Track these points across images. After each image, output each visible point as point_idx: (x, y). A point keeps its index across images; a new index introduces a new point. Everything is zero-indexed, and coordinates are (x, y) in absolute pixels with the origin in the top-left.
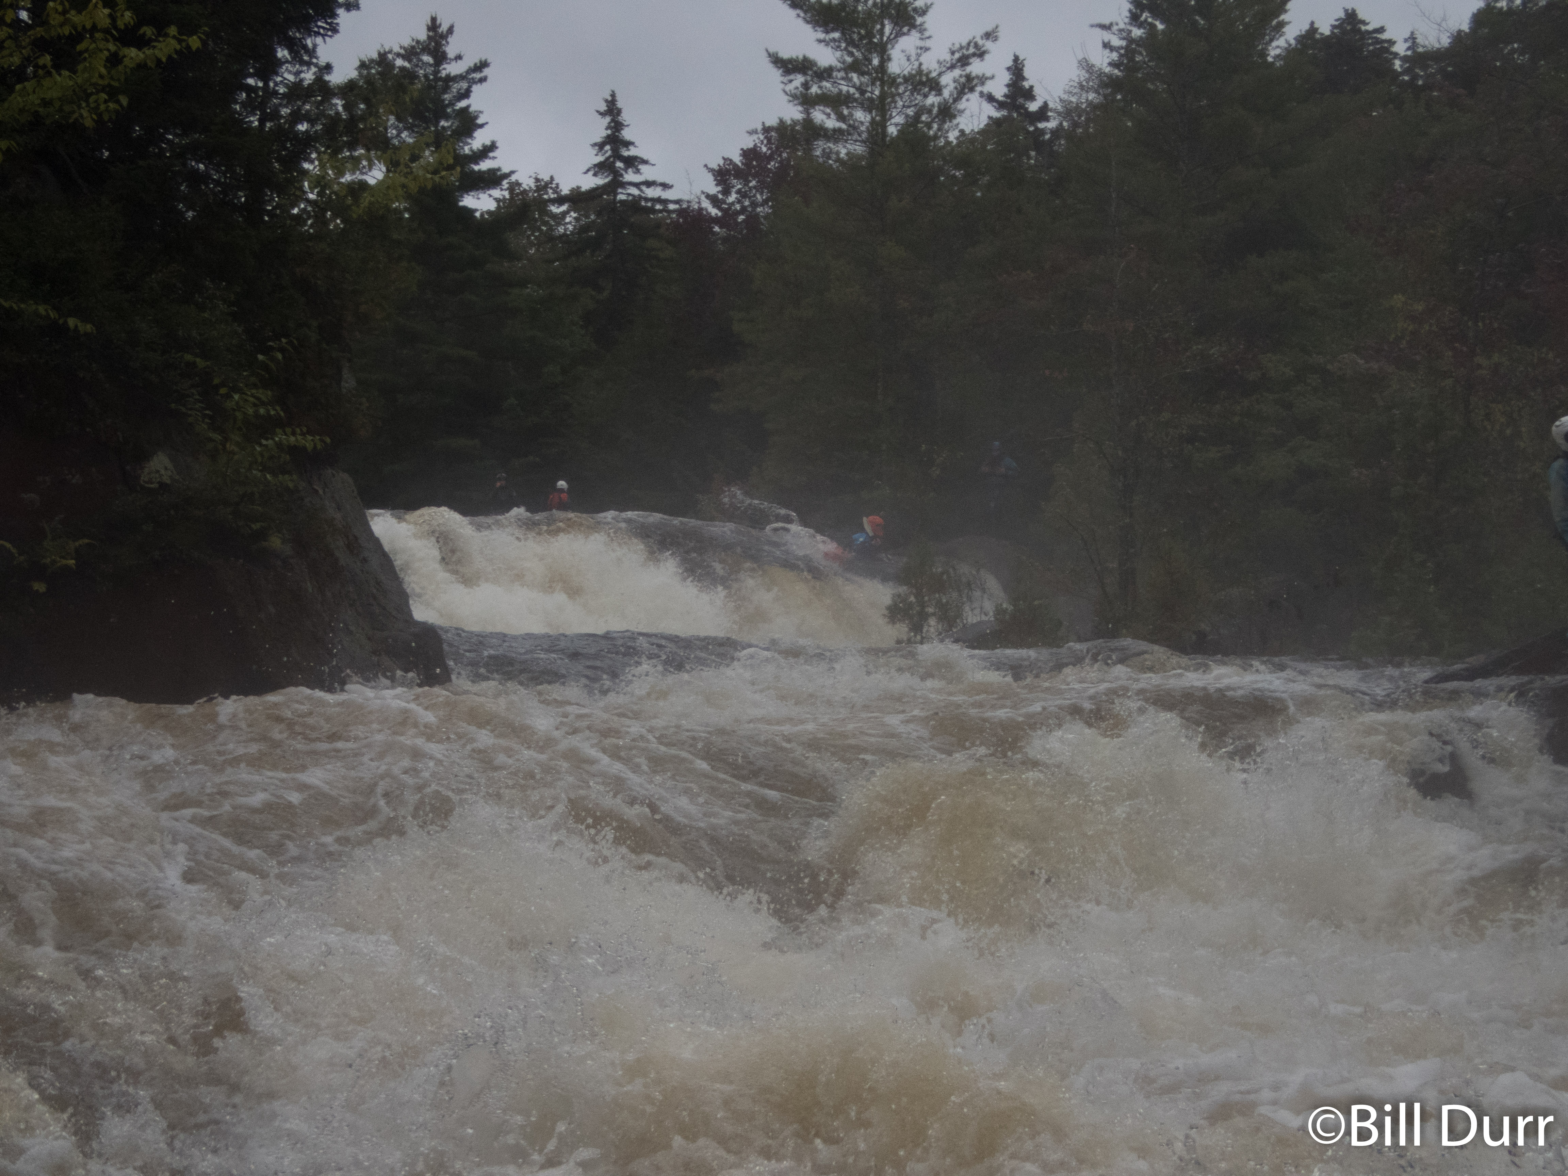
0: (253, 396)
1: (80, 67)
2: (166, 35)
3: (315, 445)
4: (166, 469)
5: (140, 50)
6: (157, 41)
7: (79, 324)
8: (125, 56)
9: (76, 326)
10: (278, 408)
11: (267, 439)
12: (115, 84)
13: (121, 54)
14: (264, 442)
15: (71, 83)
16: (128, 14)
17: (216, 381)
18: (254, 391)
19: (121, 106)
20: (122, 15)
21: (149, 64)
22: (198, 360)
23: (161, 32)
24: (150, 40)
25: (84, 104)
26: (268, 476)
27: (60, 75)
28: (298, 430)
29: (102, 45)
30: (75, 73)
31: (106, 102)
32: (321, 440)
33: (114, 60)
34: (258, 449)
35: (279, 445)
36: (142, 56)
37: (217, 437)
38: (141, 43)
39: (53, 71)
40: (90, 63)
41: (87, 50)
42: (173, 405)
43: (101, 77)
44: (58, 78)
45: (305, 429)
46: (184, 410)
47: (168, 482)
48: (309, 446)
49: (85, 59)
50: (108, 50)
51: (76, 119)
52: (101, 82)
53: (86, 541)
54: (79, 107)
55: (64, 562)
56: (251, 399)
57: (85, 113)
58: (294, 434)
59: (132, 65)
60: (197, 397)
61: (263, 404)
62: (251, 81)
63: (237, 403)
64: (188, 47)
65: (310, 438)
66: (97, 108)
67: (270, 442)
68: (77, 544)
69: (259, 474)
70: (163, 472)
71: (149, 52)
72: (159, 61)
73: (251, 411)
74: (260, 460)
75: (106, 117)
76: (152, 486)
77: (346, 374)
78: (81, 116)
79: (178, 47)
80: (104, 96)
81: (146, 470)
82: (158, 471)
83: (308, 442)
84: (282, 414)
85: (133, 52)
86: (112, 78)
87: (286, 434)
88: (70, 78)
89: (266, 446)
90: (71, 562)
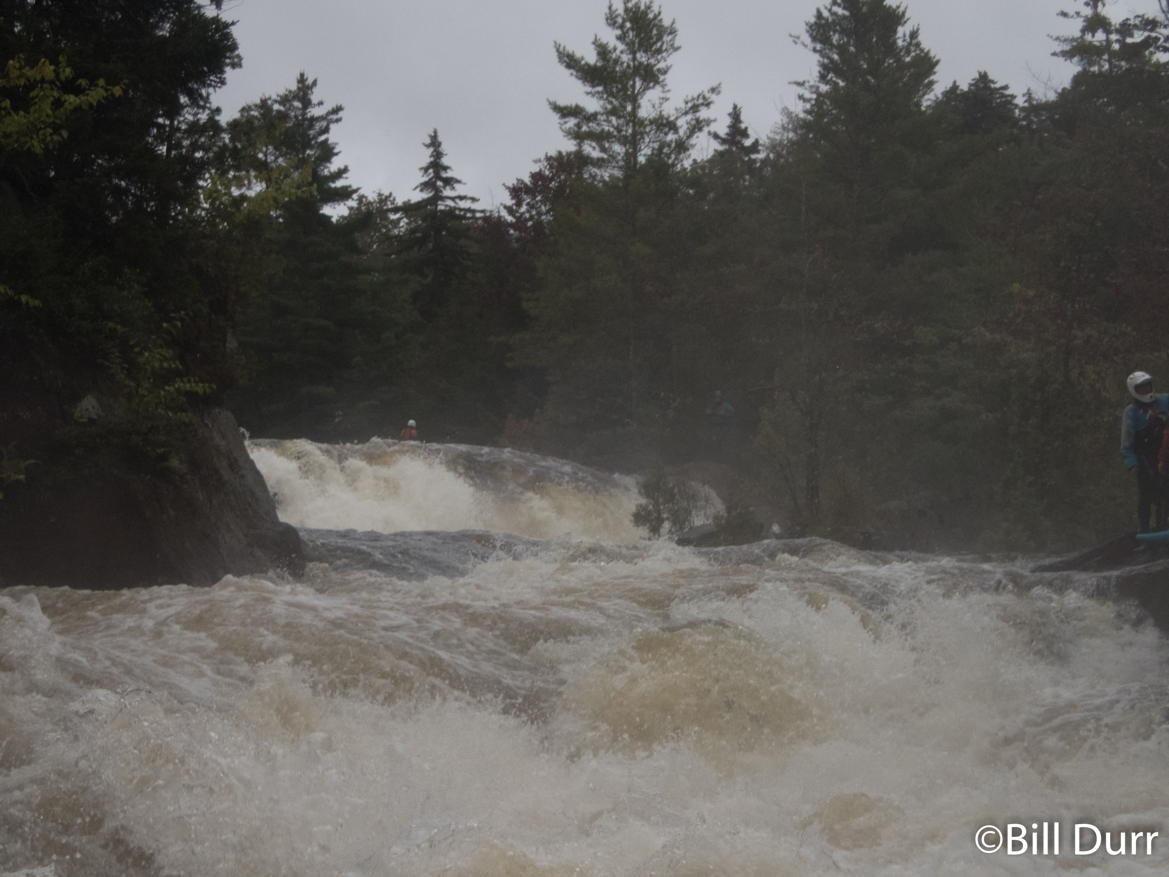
0: (158, 353)
1: (32, 109)
2: (97, 85)
3: (205, 392)
4: (94, 407)
5: (77, 95)
6: (89, 89)
7: (30, 300)
8: (65, 101)
9: (27, 302)
10: (178, 363)
11: (169, 386)
12: (58, 121)
13: (63, 99)
14: (167, 388)
15: (25, 121)
16: (68, 70)
17: (132, 343)
18: (160, 350)
19: (62, 137)
20: (64, 71)
21: (84, 107)
22: (119, 327)
23: (93, 83)
24: (85, 89)
25: (35, 136)
26: (170, 414)
27: (17, 115)
28: (192, 380)
29: (48, 93)
30: (28, 113)
31: (51, 135)
32: (209, 387)
33: (58, 104)
34: (162, 393)
35: (178, 391)
36: (78, 101)
37: (132, 384)
38: (78, 91)
39: (12, 112)
40: (40, 107)
41: (37, 97)
42: (99, 361)
43: (48, 116)
44: (16, 117)
45: (197, 379)
46: (107, 363)
47: (95, 417)
48: (200, 391)
49: (36, 103)
50: (53, 96)
51: (29, 148)
52: (47, 120)
53: (33, 461)
54: (32, 138)
55: (17, 477)
56: (158, 356)
57: (35, 143)
58: (189, 381)
59: (71, 108)
60: (117, 354)
61: (166, 359)
62: (160, 120)
63: (147, 358)
64: (113, 95)
65: (201, 385)
66: (45, 139)
67: (171, 389)
68: (26, 463)
69: (163, 412)
70: (91, 410)
71: (83, 98)
72: (91, 105)
73: (157, 365)
74: (163, 400)
75: (51, 147)
76: (83, 420)
77: (229, 337)
78: (33, 145)
79: (105, 95)
80: (50, 130)
81: (79, 409)
82: (87, 410)
83: (200, 388)
84: (181, 367)
85: (71, 99)
86: (56, 117)
87: (183, 381)
88: (25, 117)
89: (169, 391)
90: (22, 477)
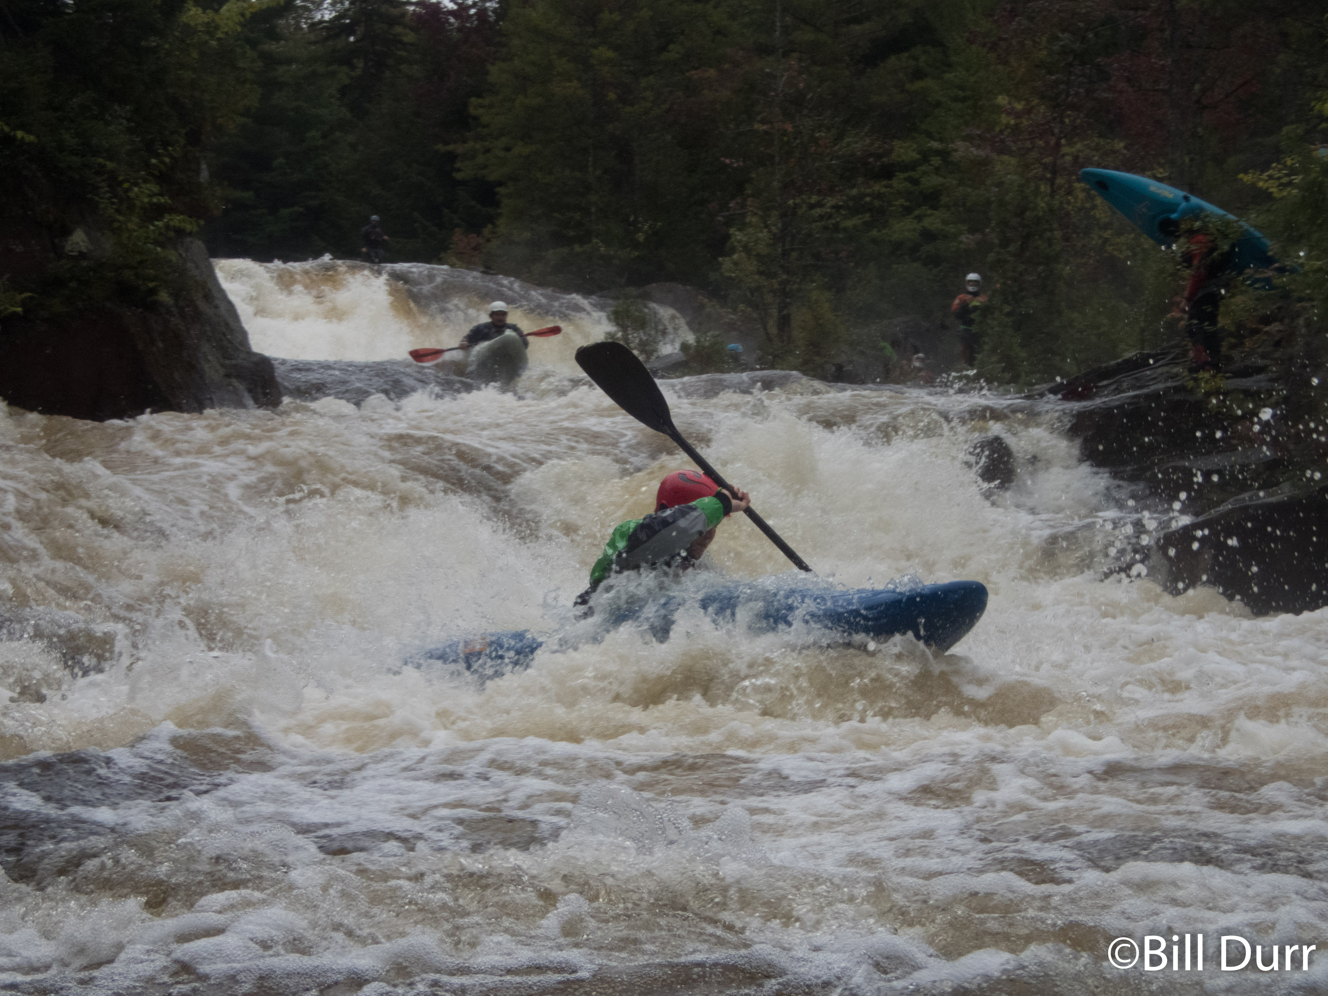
3: (192, 228)
4: (83, 241)
7: (25, 137)
10: (166, 198)
11: (158, 221)
14: (156, 223)
17: (121, 178)
18: (148, 185)
22: (107, 163)
26: (159, 249)
34: (152, 228)
35: (167, 227)
37: (121, 218)
42: (89, 195)
46: (97, 198)
47: (85, 250)
48: (188, 227)
53: (29, 294)
55: (14, 309)
56: (147, 191)
60: (107, 189)
61: (155, 195)
63: (137, 194)
65: (190, 221)
67: (160, 224)
68: (22, 296)
69: (151, 247)
70: (81, 243)
74: (152, 235)
76: (74, 254)
77: (202, 166)
81: (69, 242)
82: (77, 243)
83: (188, 224)
84: (169, 202)
87: (171, 217)
89: (158, 226)
90: (19, 309)
